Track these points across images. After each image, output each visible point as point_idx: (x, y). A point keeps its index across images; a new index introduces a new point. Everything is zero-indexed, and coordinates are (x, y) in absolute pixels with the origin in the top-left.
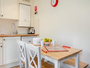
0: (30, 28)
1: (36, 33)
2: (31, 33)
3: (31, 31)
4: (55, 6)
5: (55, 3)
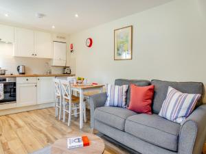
1: (72, 73)
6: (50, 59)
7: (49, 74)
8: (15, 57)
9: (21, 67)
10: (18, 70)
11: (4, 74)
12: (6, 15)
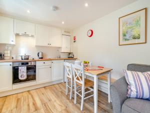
0: (70, 54)
1: (75, 57)
2: (70, 57)
3: (71, 56)
4: (91, 36)
5: (90, 34)
6: (60, 48)
7: (59, 58)
8: (36, 46)
9: (40, 54)
10: (38, 55)
11: (28, 59)
12: (28, 11)
